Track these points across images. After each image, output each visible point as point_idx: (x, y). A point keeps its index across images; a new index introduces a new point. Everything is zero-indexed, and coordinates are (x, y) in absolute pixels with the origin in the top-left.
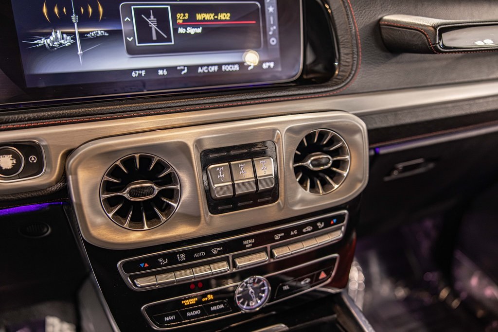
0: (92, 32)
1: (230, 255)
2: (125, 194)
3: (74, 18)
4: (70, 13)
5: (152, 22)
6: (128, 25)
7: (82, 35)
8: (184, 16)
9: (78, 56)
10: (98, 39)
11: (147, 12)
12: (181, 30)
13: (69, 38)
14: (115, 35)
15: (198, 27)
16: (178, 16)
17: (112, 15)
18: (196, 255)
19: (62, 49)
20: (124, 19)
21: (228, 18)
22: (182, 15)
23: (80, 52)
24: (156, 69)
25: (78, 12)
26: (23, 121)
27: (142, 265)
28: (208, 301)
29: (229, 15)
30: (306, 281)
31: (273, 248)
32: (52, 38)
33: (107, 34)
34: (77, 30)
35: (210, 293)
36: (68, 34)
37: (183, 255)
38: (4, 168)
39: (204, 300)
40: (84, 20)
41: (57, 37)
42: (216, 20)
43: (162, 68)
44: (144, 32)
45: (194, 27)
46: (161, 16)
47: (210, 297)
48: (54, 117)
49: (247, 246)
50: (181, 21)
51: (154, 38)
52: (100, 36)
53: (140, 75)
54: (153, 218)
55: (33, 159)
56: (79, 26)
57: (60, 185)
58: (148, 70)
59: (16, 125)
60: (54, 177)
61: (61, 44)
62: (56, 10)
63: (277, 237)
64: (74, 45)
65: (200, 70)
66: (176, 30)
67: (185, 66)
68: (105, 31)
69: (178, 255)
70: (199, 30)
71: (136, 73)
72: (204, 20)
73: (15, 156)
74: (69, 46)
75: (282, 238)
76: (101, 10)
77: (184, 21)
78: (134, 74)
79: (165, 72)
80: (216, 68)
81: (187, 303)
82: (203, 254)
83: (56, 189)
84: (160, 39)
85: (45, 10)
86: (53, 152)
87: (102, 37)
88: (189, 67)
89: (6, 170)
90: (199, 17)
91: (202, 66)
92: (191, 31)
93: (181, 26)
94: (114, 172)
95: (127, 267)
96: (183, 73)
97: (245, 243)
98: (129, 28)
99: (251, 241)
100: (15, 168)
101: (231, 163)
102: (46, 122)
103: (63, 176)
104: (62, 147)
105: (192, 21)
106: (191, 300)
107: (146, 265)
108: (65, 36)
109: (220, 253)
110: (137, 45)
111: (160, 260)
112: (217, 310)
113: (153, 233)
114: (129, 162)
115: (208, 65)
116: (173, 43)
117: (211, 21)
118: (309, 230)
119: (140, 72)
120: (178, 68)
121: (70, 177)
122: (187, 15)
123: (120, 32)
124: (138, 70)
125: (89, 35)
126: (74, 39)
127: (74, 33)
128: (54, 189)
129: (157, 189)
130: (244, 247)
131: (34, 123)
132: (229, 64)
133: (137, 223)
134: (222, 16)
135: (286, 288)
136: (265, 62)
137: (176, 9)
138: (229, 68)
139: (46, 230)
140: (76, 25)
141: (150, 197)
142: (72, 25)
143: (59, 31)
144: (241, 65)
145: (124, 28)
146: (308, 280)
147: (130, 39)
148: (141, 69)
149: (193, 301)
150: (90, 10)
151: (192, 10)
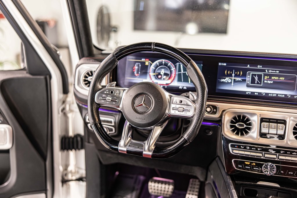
1: (263, 152)
2: (236, 125)
3: (233, 75)
4: (232, 73)
5: (256, 78)
6: (249, 78)
7: (234, 80)
9: (232, 85)
10: (239, 81)
11: (255, 75)
12: (265, 81)
13: (230, 80)
14: (244, 81)
15: (271, 81)
16: (265, 77)
17: (244, 75)
18: (252, 149)
19: (228, 83)
20: (248, 76)
21: (283, 79)
22: (267, 77)
24: (254, 93)
25: (235, 73)
27: (236, 146)
28: (253, 165)
29: (284, 78)
31: (279, 155)
32: (226, 79)
33: (241, 80)
34: (233, 78)
35: (254, 163)
36: (231, 79)
37: (248, 147)
39: (252, 164)
40: (236, 76)
41: (227, 80)
42: (279, 79)
43: (257, 93)
44: (253, 81)
45: (270, 81)
46: (260, 77)
47: (254, 164)
48: (222, 101)
51: (256, 83)
53: (249, 93)
54: (242, 134)
55: (215, 110)
56: (235, 77)
57: (220, 119)
58: (251, 92)
59: (213, 101)
60: (219, 116)
62: (229, 72)
63: (282, 152)
64: (231, 82)
65: (269, 95)
66: (264, 81)
67: (264, 93)
68: (241, 79)
70: (272, 82)
73: (211, 109)
74: (230, 82)
75: (283, 153)
76: (241, 73)
77: (267, 79)
78: (247, 93)
80: (276, 95)
81: (246, 163)
82: (255, 149)
84: (258, 83)
85: (226, 72)
86: (220, 109)
87: (240, 81)
88: (266, 93)
89: (208, 111)
90: (273, 78)
91: (270, 94)
92: (269, 82)
93: (266, 80)
94: (235, 118)
95: (232, 146)
96: (263, 95)
98: (249, 79)
100: (210, 111)
101: (270, 123)
102: (220, 102)
103: (221, 116)
104: (223, 109)
105: (270, 79)
107: (237, 147)
108: (229, 79)
109: (260, 150)
110: (250, 84)
111: (241, 147)
112: (256, 169)
113: (241, 138)
114: (239, 116)
115: (273, 94)
116: (262, 85)
117: (277, 79)
118: (295, 154)
120: (262, 93)
121: (223, 116)
122: (268, 77)
124: (249, 92)
125: (236, 80)
126: (232, 80)
127: (232, 79)
128: (218, 119)
129: (245, 126)
130: (269, 151)
132: (281, 94)
133: (237, 134)
134: (281, 78)
135: (282, 172)
136: (296, 95)
137: (265, 75)
138: (281, 96)
139: (211, 133)
140: (233, 77)
141: (243, 127)
142: (232, 77)
143: (228, 78)
144: (285, 95)
145: (247, 79)
146: (292, 173)
147: (248, 82)
148: (250, 92)
149: (249, 163)
150: (238, 73)
151: (271, 76)
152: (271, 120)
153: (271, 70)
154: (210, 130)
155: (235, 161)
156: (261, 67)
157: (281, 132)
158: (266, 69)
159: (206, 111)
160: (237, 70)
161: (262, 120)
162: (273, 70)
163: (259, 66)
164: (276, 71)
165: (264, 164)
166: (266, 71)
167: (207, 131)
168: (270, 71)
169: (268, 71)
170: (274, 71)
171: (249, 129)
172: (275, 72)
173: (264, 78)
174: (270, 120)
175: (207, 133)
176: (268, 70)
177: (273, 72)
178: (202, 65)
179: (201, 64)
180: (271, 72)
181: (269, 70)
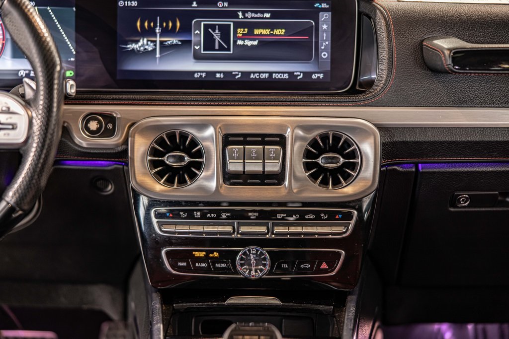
0: (169, 41)
1: (236, 222)
2: (165, 159)
3: (158, 30)
4: (155, 26)
5: (217, 35)
6: (198, 36)
7: (161, 43)
8: (244, 31)
9: (156, 58)
10: (173, 46)
11: (213, 27)
12: (240, 42)
13: (152, 44)
14: (186, 44)
15: (254, 40)
16: (239, 30)
17: (186, 29)
18: (208, 216)
19: (146, 52)
20: (195, 31)
21: (283, 34)
22: (242, 30)
23: (158, 55)
24: (215, 72)
25: (161, 26)
26: (109, 100)
27: (168, 214)
28: (214, 258)
29: (284, 31)
30: (306, 266)
31: (274, 225)
32: (140, 44)
33: (180, 43)
34: (159, 39)
35: (216, 251)
36: (152, 41)
37: (199, 213)
39: (211, 255)
40: (165, 32)
41: (143, 44)
42: (271, 35)
43: (220, 72)
44: (209, 43)
45: (251, 40)
46: (224, 30)
47: (216, 254)
48: (128, 100)
49: (251, 217)
50: (240, 35)
51: (217, 47)
52: (175, 45)
53: (201, 76)
54: (182, 182)
55: (110, 126)
56: (161, 36)
57: (124, 147)
58: (208, 73)
61: (145, 49)
62: (146, 24)
63: (279, 216)
64: (154, 50)
65: (252, 76)
66: (235, 42)
67: (239, 72)
68: (179, 41)
69: (195, 212)
70: (256, 43)
71: (198, 75)
72: (261, 34)
73: (99, 122)
74: (151, 51)
75: (283, 218)
76: (178, 24)
77: (243, 35)
78: (196, 75)
79: (222, 76)
80: (267, 75)
81: (197, 254)
82: (214, 215)
84: (221, 48)
85: (138, 24)
86: (123, 123)
87: (176, 45)
88: (243, 73)
89: (92, 131)
90: (257, 32)
91: (254, 73)
92: (249, 43)
93: (240, 38)
95: (159, 216)
96: (237, 77)
97: (250, 214)
98: (197, 39)
99: (255, 214)
100: (98, 130)
101: (246, 147)
103: (126, 142)
104: (129, 120)
105: (250, 35)
106: (201, 253)
107: (171, 215)
108: (149, 43)
109: (228, 218)
110: (202, 52)
111: (182, 213)
112: (221, 267)
113: (179, 191)
114: (171, 136)
115: (260, 73)
116: (231, 52)
117: (267, 35)
118: (312, 217)
119: (202, 74)
120: (234, 73)
121: (130, 139)
122: (246, 30)
123: (190, 42)
124: (201, 72)
125: (166, 43)
126: (155, 45)
127: (155, 41)
128: (120, 149)
129: (188, 159)
130: (249, 218)
131: (115, 102)
132: (279, 73)
133: (170, 182)
134: (277, 32)
135: (285, 266)
136: (315, 73)
137: (237, 25)
138: (279, 76)
139: (110, 188)
140: (158, 35)
141: (182, 164)
142: (155, 35)
143: (145, 40)
144: (291, 74)
145: (193, 39)
146: (308, 266)
147: (197, 48)
148: (203, 72)
149: (202, 254)
150: (170, 24)
151: (251, 26)
152: (248, 139)
153: (252, 12)
154: (107, 182)
155: (167, 253)
156: (226, 4)
157: (273, 166)
158: (239, 11)
159: (88, 129)
160: (167, 16)
161: (228, 140)
162: (256, 12)
163: (220, 4)
164: (263, 12)
165: (239, 251)
166: (240, 14)
167: (100, 184)
168: (249, 15)
169: (244, 15)
170: (259, 15)
171: (199, 166)
172: (261, 15)
173: (235, 32)
174: (245, 139)
175: (102, 190)
176: (244, 13)
177: (256, 16)
178: (74, 9)
179: (73, 7)
180: (252, 18)
181: (247, 12)
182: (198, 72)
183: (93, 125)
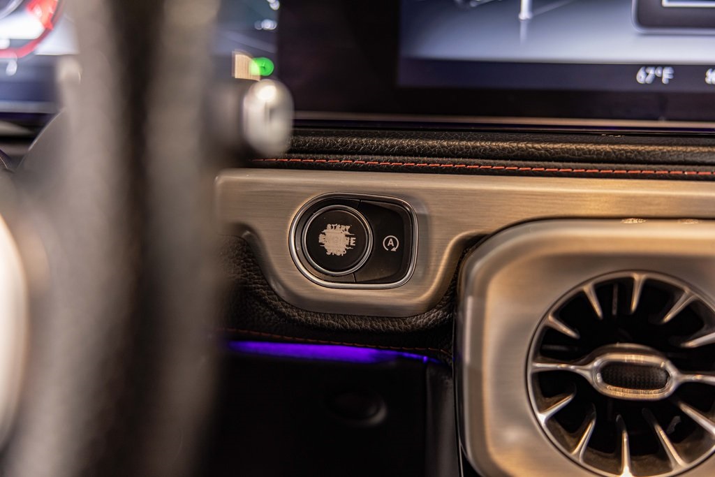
2: (590, 371)
9: (518, 22)
23: (525, 14)
24: (702, 69)
26: (388, 154)
38: (328, 253)
53: (657, 79)
55: (391, 243)
58: (680, 70)
59: (374, 160)
71: (647, 74)
73: (356, 231)
78: (641, 77)
83: (427, 323)
86: (437, 235)
89: (334, 257)
94: (572, 309)
100: (353, 254)
102: (436, 162)
110: (665, 3)
114: (614, 292)
119: (659, 72)
121: (470, 302)
124: (655, 66)
129: (676, 377)
131: (409, 161)
139: (376, 414)
141: (654, 395)
148: (663, 66)
159: (317, 251)
182: (647, 66)
183: (336, 240)
